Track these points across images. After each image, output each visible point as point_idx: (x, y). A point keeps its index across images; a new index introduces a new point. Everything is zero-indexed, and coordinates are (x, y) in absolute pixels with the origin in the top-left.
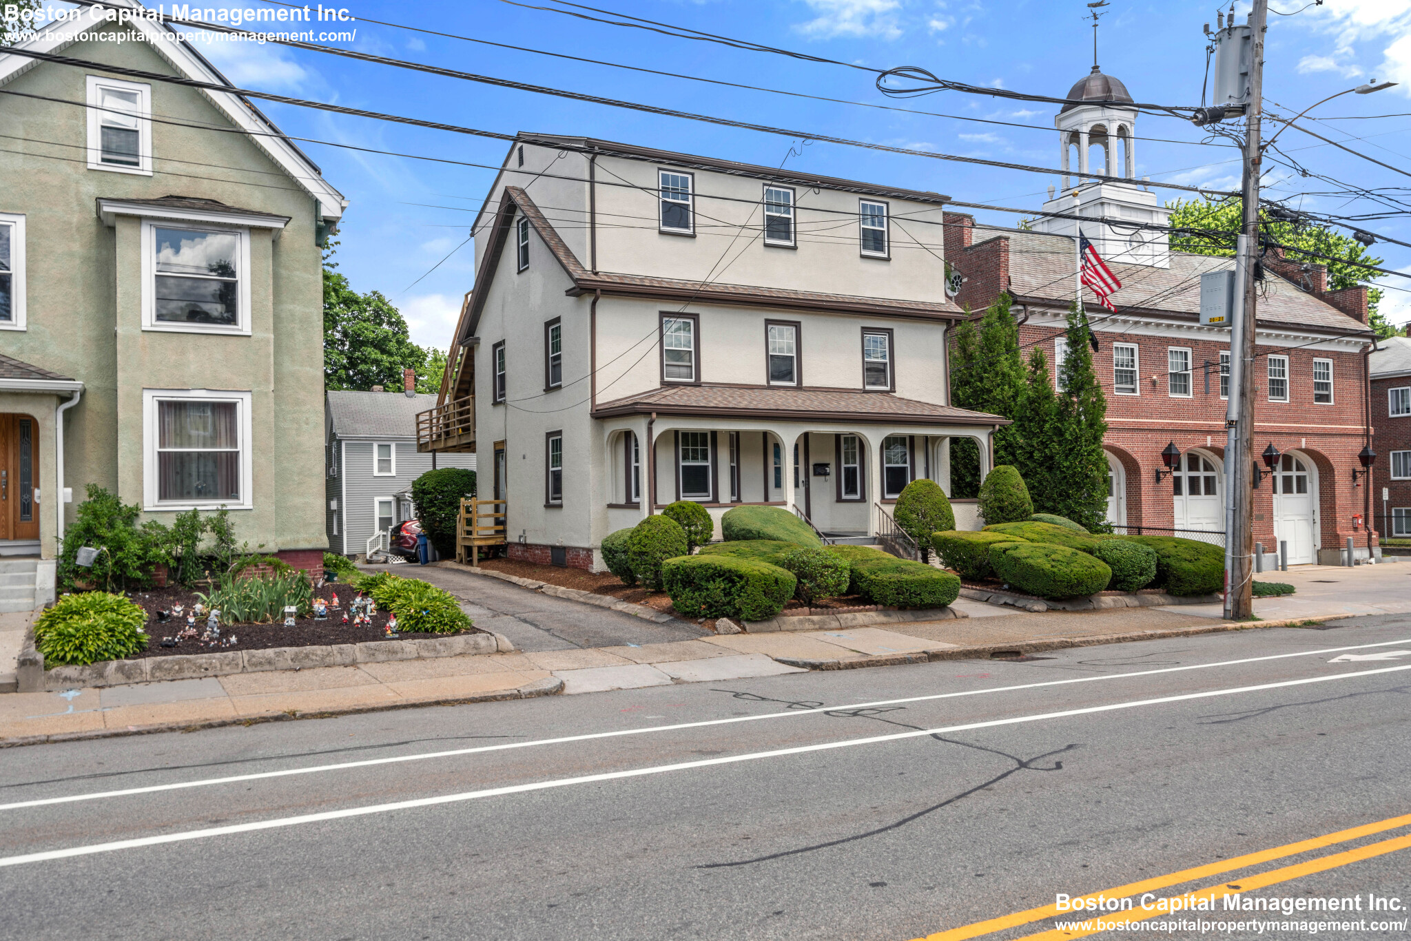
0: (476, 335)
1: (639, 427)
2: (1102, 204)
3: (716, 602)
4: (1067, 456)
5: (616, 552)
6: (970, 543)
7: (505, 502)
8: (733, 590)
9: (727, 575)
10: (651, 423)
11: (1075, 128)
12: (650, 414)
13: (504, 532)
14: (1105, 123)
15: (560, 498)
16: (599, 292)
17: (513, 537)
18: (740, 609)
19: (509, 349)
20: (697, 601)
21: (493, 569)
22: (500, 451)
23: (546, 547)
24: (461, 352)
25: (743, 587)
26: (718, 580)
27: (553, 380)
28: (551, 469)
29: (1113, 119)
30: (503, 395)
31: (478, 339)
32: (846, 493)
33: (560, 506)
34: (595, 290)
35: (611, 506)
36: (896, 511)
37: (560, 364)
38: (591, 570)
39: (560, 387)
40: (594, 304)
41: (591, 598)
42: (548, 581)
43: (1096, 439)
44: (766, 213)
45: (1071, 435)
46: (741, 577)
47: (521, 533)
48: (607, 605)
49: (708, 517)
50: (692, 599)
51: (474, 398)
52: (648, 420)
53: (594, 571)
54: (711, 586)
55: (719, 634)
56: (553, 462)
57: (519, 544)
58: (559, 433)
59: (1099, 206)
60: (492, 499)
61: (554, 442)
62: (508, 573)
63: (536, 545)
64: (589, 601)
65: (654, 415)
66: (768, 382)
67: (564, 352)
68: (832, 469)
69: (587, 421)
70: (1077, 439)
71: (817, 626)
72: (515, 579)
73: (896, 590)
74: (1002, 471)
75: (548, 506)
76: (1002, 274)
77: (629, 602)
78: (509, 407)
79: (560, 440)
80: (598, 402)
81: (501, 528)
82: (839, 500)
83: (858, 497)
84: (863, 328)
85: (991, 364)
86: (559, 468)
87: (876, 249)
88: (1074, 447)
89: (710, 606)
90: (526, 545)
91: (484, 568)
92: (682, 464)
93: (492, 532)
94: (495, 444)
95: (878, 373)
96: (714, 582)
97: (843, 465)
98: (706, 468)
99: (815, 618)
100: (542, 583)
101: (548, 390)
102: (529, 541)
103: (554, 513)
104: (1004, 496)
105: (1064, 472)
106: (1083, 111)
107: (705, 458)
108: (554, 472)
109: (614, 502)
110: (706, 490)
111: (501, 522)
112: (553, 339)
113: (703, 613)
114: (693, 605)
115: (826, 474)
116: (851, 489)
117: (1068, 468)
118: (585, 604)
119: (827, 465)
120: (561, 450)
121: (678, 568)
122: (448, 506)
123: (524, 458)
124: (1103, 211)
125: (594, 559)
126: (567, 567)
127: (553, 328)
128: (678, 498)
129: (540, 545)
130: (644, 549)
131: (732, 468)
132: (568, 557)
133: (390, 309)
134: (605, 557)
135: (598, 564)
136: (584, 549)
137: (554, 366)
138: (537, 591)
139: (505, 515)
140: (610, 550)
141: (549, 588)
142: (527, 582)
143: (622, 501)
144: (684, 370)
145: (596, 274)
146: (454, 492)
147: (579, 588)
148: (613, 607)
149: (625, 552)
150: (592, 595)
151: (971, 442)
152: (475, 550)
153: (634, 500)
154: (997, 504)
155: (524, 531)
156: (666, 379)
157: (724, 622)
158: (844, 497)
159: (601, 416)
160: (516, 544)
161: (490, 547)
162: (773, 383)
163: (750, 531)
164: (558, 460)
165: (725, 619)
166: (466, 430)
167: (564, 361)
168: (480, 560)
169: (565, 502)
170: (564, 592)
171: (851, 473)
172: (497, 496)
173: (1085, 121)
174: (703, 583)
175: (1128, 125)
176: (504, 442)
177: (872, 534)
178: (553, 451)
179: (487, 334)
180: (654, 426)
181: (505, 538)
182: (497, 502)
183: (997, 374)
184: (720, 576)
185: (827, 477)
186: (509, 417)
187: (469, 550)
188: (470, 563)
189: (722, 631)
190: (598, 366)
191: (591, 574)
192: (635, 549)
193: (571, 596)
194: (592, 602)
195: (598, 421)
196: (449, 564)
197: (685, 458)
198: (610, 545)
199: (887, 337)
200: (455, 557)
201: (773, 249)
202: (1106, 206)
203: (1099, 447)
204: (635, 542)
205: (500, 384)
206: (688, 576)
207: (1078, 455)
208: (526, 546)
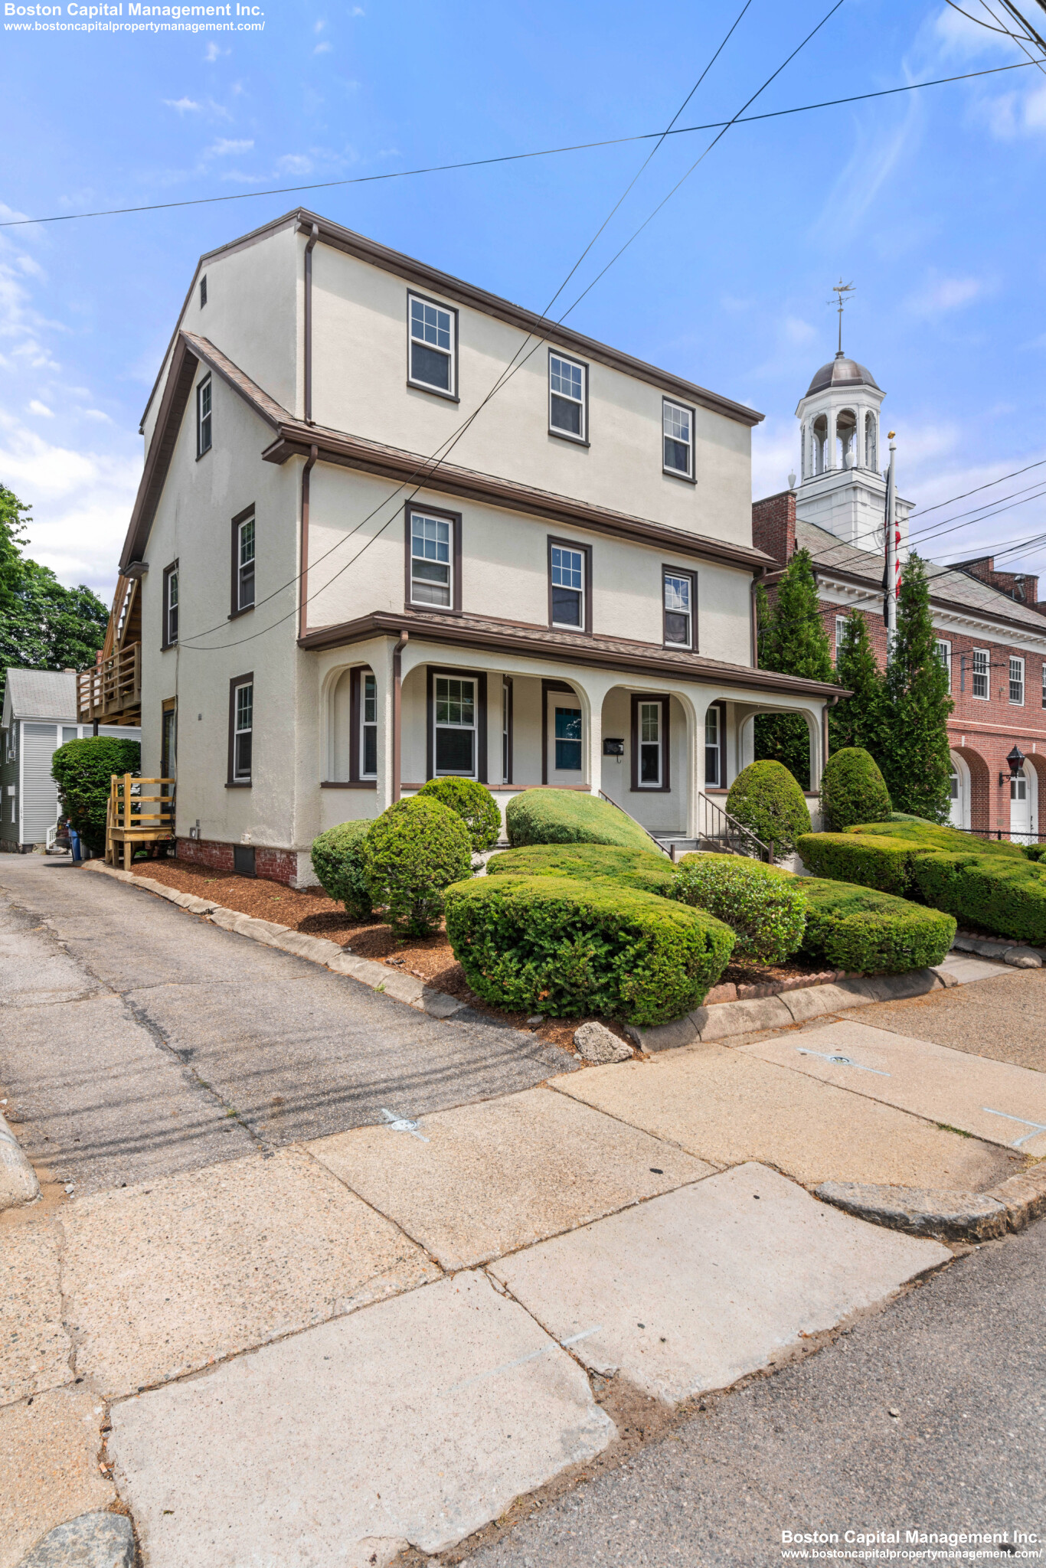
0: (145, 560)
1: (377, 655)
2: (855, 488)
3: (575, 985)
4: (902, 741)
5: (340, 862)
6: (879, 852)
7: (174, 782)
8: (617, 960)
9: (601, 926)
10: (399, 649)
11: (822, 412)
12: (397, 633)
13: (170, 823)
14: (854, 408)
15: (249, 775)
16: (315, 451)
17: (182, 830)
18: (632, 1003)
19: (183, 573)
20: (529, 980)
21: (149, 875)
22: (169, 714)
23: (227, 845)
24: (129, 591)
25: (639, 955)
26: (580, 940)
27: (242, 602)
28: (237, 732)
29: (860, 403)
30: (175, 637)
31: (147, 565)
32: (644, 779)
33: (249, 785)
34: (309, 446)
35: (326, 785)
36: (728, 803)
37: (253, 577)
38: (293, 884)
39: (252, 607)
40: (307, 470)
41: (292, 940)
42: (223, 901)
43: (940, 719)
44: (552, 391)
45: (909, 716)
46: (637, 933)
47: (194, 825)
48: (321, 960)
49: (492, 804)
50: (518, 974)
51: (139, 646)
52: (394, 643)
53: (298, 886)
54: (564, 949)
55: (586, 1062)
56: (240, 722)
57: (190, 840)
58: (249, 677)
59: (852, 491)
60: (159, 776)
61: (242, 692)
62: (167, 884)
63: (214, 843)
64: (287, 947)
65: (405, 636)
66: (550, 623)
67: (259, 559)
68: (626, 747)
69: (292, 653)
70: (919, 719)
71: (758, 1024)
72: (173, 894)
73: (880, 944)
74: (854, 754)
75: (230, 785)
76: (789, 536)
77: (364, 955)
78: (182, 649)
79: (251, 688)
80: (310, 624)
81: (167, 817)
82: (635, 788)
83: (659, 784)
84: (664, 566)
85: (792, 632)
86: (248, 730)
87: (678, 467)
88: (913, 731)
89: (560, 993)
90: (199, 842)
91: (138, 873)
92: (436, 725)
93: (158, 823)
94: (164, 703)
95: (679, 625)
96: (573, 942)
97: (641, 743)
98: (470, 733)
99: (750, 1005)
100: (212, 905)
101: (235, 615)
102: (203, 837)
103: (239, 795)
104: (861, 787)
105: (897, 762)
106: (833, 393)
107: (469, 719)
108: (241, 736)
109: (332, 780)
110: (468, 766)
111: (168, 809)
112: (244, 542)
113: (542, 1007)
114: (519, 990)
115: (619, 753)
116: (650, 774)
117: (903, 757)
118: (281, 952)
119: (620, 741)
120: (251, 703)
121: (486, 906)
122: (98, 787)
123: (200, 719)
124: (856, 496)
125: (299, 867)
126: (256, 877)
127: (243, 522)
128: (429, 777)
129: (219, 843)
130: (397, 860)
131: (505, 736)
132: (259, 861)
133: (98, 604)
134: (319, 870)
135: (305, 874)
136: (282, 851)
137: (244, 583)
138: (203, 918)
139: (174, 800)
140: (327, 858)
141: (225, 916)
142: (192, 901)
143: (345, 778)
144: (439, 594)
145: (312, 424)
146: (106, 768)
147: (271, 918)
148: (333, 966)
149: (356, 863)
150: (294, 934)
151: (798, 718)
152: (128, 848)
153: (363, 777)
154: (852, 798)
155: (198, 821)
156: (413, 602)
157: (593, 1034)
158: (641, 784)
159: (315, 644)
160: (188, 840)
161: (154, 843)
162: (556, 625)
163: (564, 829)
164: (246, 718)
165: (596, 1025)
166: (129, 688)
167: (258, 572)
168: (134, 861)
169: (255, 780)
170: (245, 925)
171: (650, 753)
172: (165, 773)
173: (833, 404)
174: (546, 944)
175: (875, 412)
176: (174, 700)
177: (694, 835)
178: (240, 706)
179: (157, 558)
180: (404, 653)
181: (173, 831)
182: (165, 781)
183: (800, 644)
184: (585, 928)
185: (620, 757)
186: (181, 663)
187: (120, 845)
188: (120, 865)
189: (592, 1055)
190: (311, 561)
191: (293, 889)
192: (380, 858)
193: (257, 934)
194: (293, 948)
195: (310, 653)
196: (96, 865)
197: (439, 719)
198: (328, 849)
199: (689, 582)
200: (103, 855)
201: (559, 441)
202: (858, 491)
203: (944, 730)
204: (380, 845)
205: (171, 620)
206: (512, 924)
207: (917, 740)
208: (202, 844)
